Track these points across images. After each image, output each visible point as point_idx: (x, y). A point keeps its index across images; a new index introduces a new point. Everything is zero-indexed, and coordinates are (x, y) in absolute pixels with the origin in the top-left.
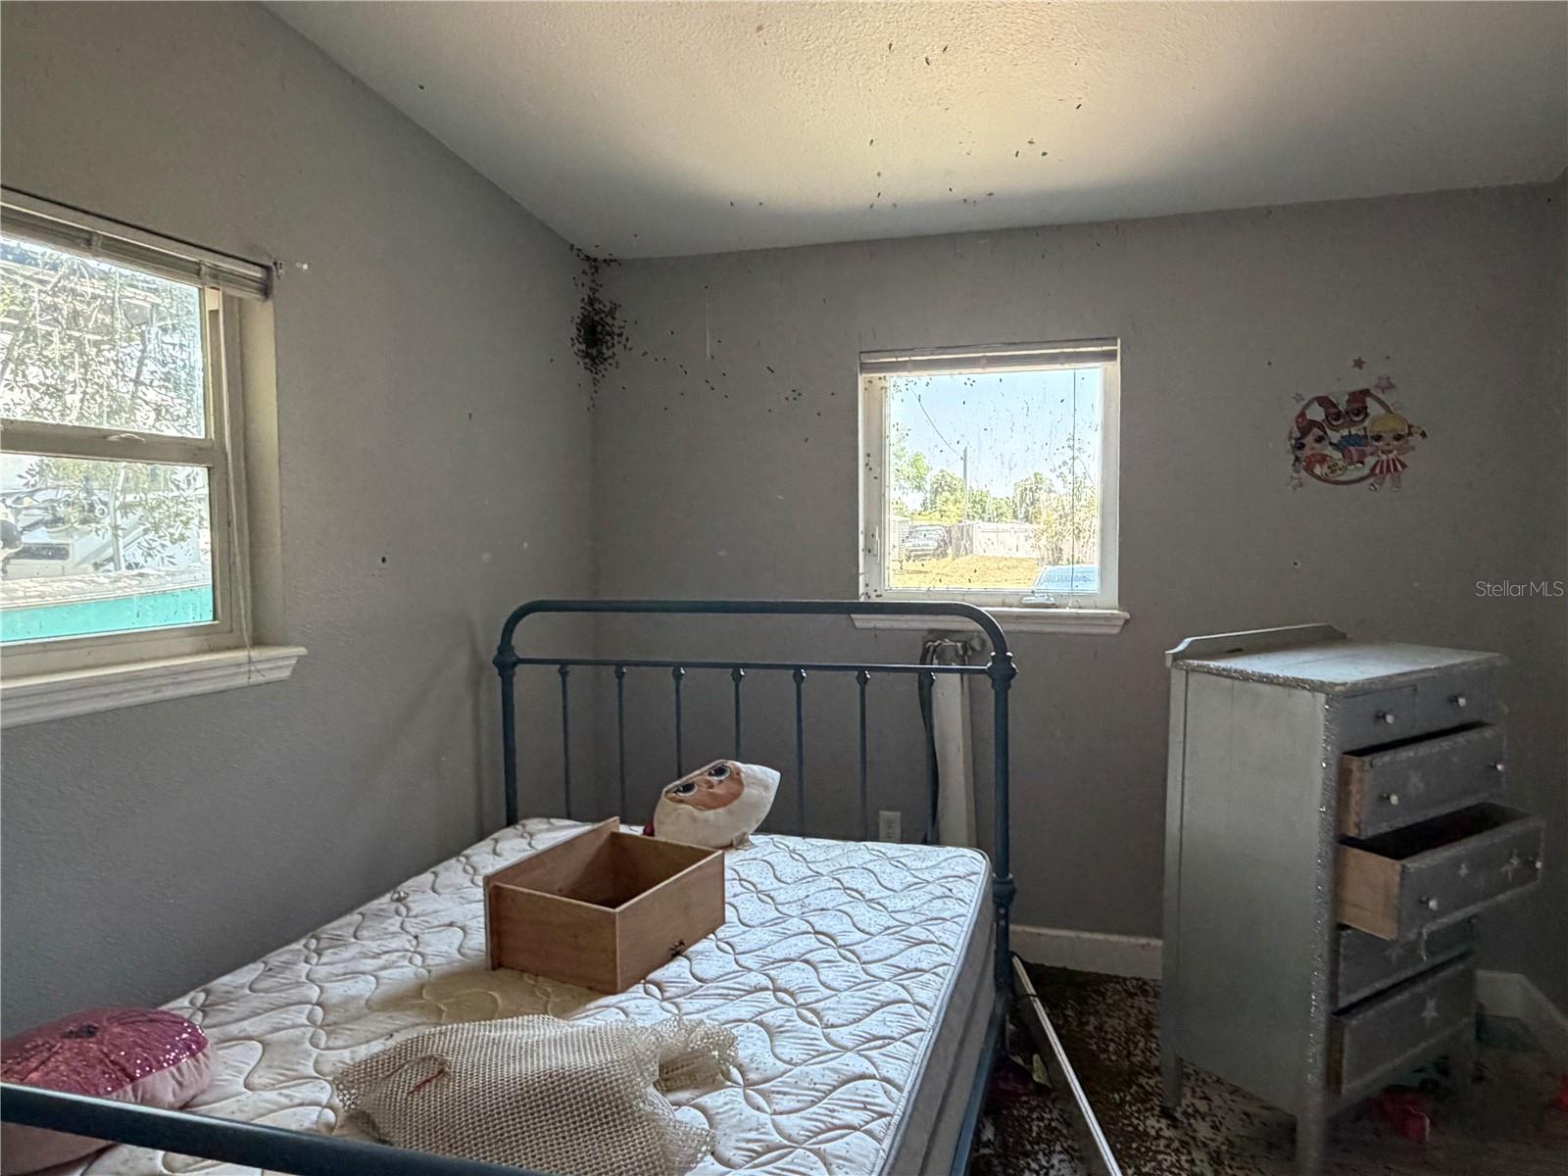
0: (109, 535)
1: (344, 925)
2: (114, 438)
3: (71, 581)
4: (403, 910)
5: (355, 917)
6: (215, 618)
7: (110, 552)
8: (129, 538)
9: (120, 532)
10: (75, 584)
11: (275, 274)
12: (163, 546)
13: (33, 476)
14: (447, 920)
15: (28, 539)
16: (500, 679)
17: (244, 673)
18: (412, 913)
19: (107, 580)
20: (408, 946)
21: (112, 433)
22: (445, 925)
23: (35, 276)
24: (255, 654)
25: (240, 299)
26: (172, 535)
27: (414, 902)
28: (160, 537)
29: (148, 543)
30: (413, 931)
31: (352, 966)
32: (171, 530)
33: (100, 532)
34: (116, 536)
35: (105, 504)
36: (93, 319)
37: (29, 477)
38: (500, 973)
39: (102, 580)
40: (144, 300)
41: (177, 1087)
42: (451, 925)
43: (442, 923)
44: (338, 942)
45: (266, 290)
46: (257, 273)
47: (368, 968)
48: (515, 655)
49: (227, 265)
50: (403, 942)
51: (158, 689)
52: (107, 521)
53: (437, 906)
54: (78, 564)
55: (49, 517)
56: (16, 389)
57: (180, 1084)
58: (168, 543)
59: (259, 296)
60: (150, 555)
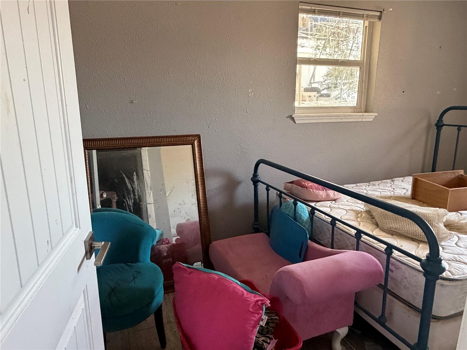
0: (340, 91)
1: (377, 183)
2: (340, 61)
3: (330, 102)
4: (392, 183)
5: (380, 182)
6: (357, 105)
7: (339, 96)
8: (345, 92)
9: (342, 90)
10: (331, 102)
11: (383, 13)
12: (352, 94)
13: (325, 76)
14: (403, 188)
15: (322, 92)
16: (436, 130)
17: (361, 118)
18: (394, 184)
19: (338, 102)
20: (391, 190)
21: (339, 60)
22: (402, 188)
23: (331, 25)
24: (364, 114)
25: (373, 22)
26: (355, 91)
27: (396, 182)
28: (352, 91)
29: (349, 93)
30: (393, 187)
31: (375, 190)
32: (355, 90)
33: (338, 90)
34: (341, 91)
35: (340, 83)
36: (342, 34)
37: (324, 77)
38: (413, 200)
39: (337, 102)
40: (355, 27)
41: (333, 195)
42: (404, 188)
43: (402, 187)
44: (374, 185)
45: (380, 18)
46: (378, 14)
47: (379, 191)
48: (443, 123)
49: (370, 13)
50: (390, 189)
51: (342, 119)
52: (340, 88)
53: (402, 184)
54: (332, 98)
55: (327, 87)
56: (324, 55)
57: (334, 195)
58: (353, 93)
59: (378, 20)
60: (349, 96)
